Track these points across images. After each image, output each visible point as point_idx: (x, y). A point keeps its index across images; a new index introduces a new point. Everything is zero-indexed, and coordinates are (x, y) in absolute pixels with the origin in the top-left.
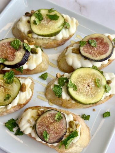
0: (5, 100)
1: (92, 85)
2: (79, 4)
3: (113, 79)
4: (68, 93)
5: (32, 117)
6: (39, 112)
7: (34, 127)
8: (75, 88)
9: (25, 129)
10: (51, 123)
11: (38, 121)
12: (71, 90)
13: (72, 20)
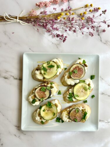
0: (54, 116)
1: (84, 91)
2: (55, 44)
3: (90, 82)
4: (75, 98)
5: (66, 115)
6: (68, 112)
7: (69, 118)
8: (78, 96)
9: (66, 120)
10: (76, 115)
11: (70, 116)
12: (77, 98)
13: (59, 61)
